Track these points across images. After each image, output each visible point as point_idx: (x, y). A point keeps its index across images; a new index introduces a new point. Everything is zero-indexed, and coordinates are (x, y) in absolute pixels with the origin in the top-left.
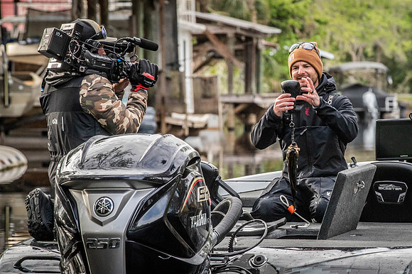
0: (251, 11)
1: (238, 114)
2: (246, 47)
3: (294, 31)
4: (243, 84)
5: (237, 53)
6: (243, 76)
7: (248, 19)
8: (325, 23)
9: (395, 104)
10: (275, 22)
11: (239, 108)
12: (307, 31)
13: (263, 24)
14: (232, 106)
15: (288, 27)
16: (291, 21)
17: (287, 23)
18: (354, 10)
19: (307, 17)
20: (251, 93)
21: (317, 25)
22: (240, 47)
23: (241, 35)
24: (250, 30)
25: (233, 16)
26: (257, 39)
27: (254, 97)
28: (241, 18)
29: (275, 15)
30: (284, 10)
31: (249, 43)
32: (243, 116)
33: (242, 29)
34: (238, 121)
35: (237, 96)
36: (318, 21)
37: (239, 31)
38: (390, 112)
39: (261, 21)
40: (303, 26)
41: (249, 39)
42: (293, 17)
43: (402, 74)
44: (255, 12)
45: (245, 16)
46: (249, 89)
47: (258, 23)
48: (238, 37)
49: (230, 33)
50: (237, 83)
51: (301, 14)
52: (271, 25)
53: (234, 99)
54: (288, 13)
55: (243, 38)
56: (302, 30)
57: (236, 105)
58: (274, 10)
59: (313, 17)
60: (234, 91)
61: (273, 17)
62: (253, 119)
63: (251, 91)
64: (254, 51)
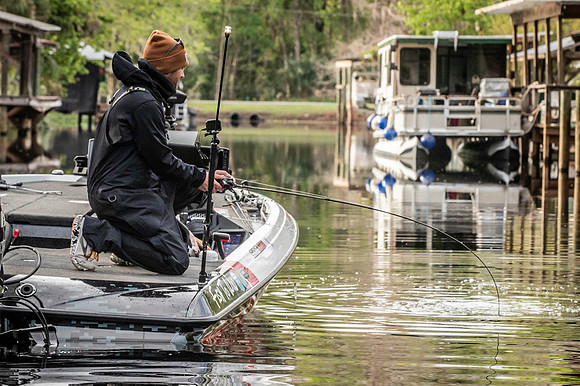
0: (29, 5)
1: (12, 118)
2: (23, 45)
3: (76, 29)
4: (18, 84)
5: (12, 52)
6: (19, 77)
7: (26, 14)
8: (110, 21)
9: (185, 111)
10: (55, 18)
11: (13, 111)
12: (90, 29)
13: (42, 21)
14: (5, 109)
15: (70, 24)
16: (73, 18)
17: (68, 20)
18: (142, 8)
19: (90, 14)
20: (27, 96)
21: (101, 23)
22: (16, 44)
23: (18, 32)
24: (27, 27)
25: (10, 11)
26: (35, 37)
27: (30, 100)
28: (19, 14)
29: (56, 11)
30: (66, 5)
31: (25, 42)
32: (17, 120)
33: (18, 25)
34: (11, 125)
35: (12, 98)
36: (102, 19)
37: (15, 28)
38: (180, 119)
39: (42, 17)
40: (85, 23)
41: (26, 37)
42: (76, 13)
43: (193, 79)
44: (34, 7)
45: (23, 11)
46: (25, 91)
47: (37, 19)
48: (14, 33)
49: (5, 29)
50: (12, 83)
51: (84, 11)
52: (51, 22)
53: (8, 102)
54: (70, 9)
55: (20, 35)
56: (85, 28)
57: (10, 107)
58: (55, 6)
59: (98, 14)
60: (9, 93)
61: (53, 13)
62: (28, 124)
63: (27, 93)
64: (31, 50)
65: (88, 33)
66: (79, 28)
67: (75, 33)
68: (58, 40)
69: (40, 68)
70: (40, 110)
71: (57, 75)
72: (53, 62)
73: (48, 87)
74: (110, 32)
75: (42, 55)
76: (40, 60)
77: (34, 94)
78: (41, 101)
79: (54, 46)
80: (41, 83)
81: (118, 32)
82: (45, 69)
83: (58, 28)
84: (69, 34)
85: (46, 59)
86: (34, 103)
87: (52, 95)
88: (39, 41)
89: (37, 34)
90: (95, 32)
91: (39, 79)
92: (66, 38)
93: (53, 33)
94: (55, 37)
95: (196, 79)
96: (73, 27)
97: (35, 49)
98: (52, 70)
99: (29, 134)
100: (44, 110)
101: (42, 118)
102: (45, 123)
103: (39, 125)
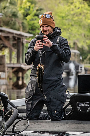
0: (20, 26)
1: (14, 72)
2: (18, 42)
4: (16, 59)
5: (14, 45)
6: (16, 55)
7: (19, 30)
9: (83, 69)
10: (30, 31)
11: (14, 70)
14: (11, 69)
15: (36, 34)
20: (20, 63)
22: (15, 42)
23: (16, 37)
24: (20, 35)
25: (12, 28)
26: (23, 39)
28: (16, 29)
29: (30, 28)
30: (34, 26)
31: (19, 40)
32: (16, 73)
33: (16, 34)
34: (14, 75)
35: (14, 64)
37: (15, 35)
38: (81, 72)
39: (24, 31)
41: (19, 39)
43: (86, 55)
44: (22, 27)
45: (17, 28)
48: (14, 38)
49: (11, 36)
50: (14, 58)
52: (29, 33)
53: (12, 66)
55: (16, 38)
57: (13, 68)
58: (30, 26)
60: (12, 62)
61: (29, 29)
62: (20, 74)
63: (20, 62)
64: (21, 44)
69: (25, 52)
70: (25, 69)
75: (25, 46)
76: (25, 49)
77: (23, 62)
78: (25, 65)
83: (32, 35)
86: (22, 66)
88: (25, 41)
89: (23, 38)
91: (24, 56)
93: (30, 37)
94: (30, 39)
97: (23, 44)
99: (21, 79)
100: (27, 69)
101: (26, 72)
102: (27, 75)
103: (25, 75)
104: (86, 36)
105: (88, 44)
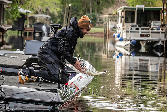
20: (1, 24)
24: (1, 1)
41: (1, 5)
56: (20, 2)
62: (1, 34)
64: (2, 9)
65: (21, 4)
66: (18, 2)
67: (17, 4)
68: (11, 6)
69: (5, 15)
70: (5, 29)
71: (11, 18)
72: (10, 13)
73: (8, 22)
74: (29, 4)
75: (6, 11)
76: (5, 12)
77: (3, 24)
78: (5, 26)
79: (10, 8)
80: (6, 20)
81: (31, 4)
82: (7, 16)
83: (11, 2)
84: (15, 4)
85: (7, 12)
86: (3, 27)
87: (9, 24)
88: (5, 6)
89: (4, 4)
90: (24, 4)
91: (5, 19)
92: (14, 5)
93: (10, 4)
94: (10, 5)
95: (57, 20)
96: (16, 2)
97: (4, 9)
98: (9, 16)
99: (1, 37)
100: (6, 29)
101: (5, 32)
102: (6, 34)
103: (5, 34)
104: (56, 4)
105: (58, 11)
